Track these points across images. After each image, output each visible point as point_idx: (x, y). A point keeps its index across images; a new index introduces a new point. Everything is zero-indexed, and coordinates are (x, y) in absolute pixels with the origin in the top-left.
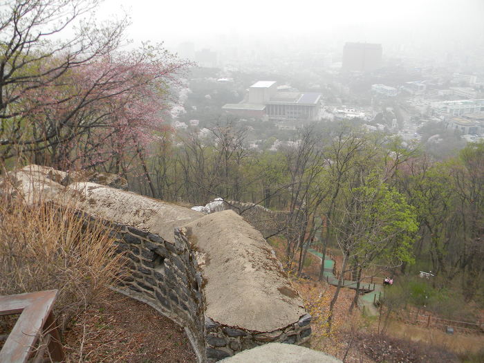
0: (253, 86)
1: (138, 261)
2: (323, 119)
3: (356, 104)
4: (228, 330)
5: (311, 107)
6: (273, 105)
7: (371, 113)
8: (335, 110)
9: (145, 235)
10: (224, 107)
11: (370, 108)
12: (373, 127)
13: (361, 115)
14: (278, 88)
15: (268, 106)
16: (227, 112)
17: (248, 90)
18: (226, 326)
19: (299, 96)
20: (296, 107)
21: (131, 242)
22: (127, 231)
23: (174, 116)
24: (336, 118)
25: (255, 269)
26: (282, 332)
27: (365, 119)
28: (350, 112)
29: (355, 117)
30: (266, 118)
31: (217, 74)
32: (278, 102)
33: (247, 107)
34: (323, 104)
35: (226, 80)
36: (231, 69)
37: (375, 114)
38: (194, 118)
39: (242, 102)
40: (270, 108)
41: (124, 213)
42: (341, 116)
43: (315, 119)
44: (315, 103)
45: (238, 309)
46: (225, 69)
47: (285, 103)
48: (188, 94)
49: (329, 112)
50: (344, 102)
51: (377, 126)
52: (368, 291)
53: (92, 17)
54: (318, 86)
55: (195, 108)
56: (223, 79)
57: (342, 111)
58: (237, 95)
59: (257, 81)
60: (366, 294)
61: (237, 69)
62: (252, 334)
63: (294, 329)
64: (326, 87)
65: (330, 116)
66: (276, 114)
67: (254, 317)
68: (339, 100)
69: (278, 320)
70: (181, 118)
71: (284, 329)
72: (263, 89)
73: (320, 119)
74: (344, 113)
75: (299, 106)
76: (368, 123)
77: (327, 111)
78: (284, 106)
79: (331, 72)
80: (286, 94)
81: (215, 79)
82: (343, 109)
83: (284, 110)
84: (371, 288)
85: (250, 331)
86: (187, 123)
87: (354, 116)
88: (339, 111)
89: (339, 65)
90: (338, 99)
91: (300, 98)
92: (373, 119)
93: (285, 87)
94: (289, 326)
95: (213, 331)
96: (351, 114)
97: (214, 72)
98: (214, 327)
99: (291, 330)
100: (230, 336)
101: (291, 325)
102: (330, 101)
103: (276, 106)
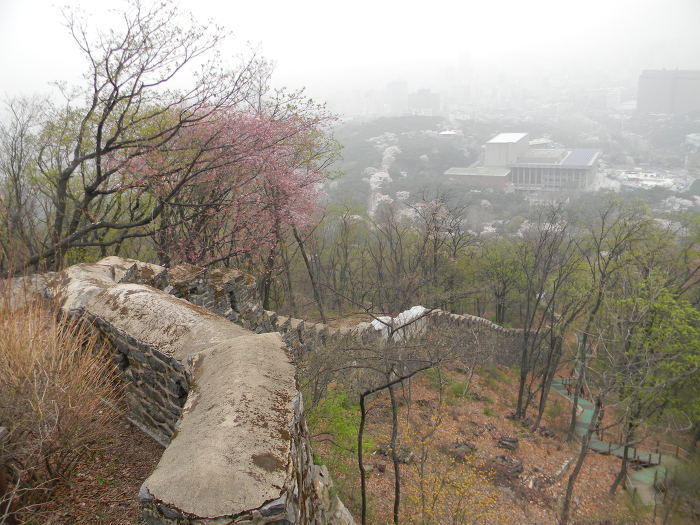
0: (492, 141)
1: (166, 396)
2: (602, 189)
3: (658, 165)
4: (163, 508)
5: (581, 172)
6: (521, 169)
7: (685, 179)
8: (623, 175)
9: (169, 360)
10: (446, 173)
11: (684, 172)
12: (686, 202)
13: (667, 182)
14: (531, 143)
15: (514, 169)
16: (451, 179)
17: (484, 146)
18: (161, 502)
19: (563, 155)
20: (558, 171)
21: (156, 369)
22: (151, 353)
23: (374, 186)
24: (623, 187)
25: (236, 424)
26: (231, 520)
27: (674, 189)
28: (648, 178)
29: (656, 186)
30: (511, 188)
31: (439, 125)
32: (530, 164)
33: (482, 171)
34: (603, 165)
35: (452, 132)
36: (461, 117)
37: (691, 180)
38: (403, 188)
39: (475, 164)
40: (517, 173)
41: (154, 328)
42: (633, 184)
43: (588, 189)
44: (590, 164)
45: (182, 479)
46: (451, 117)
47: (542, 165)
48: (396, 155)
49: (614, 179)
50: (638, 162)
51: (694, 200)
52: (647, 465)
53: (217, 59)
54: (597, 138)
55: (404, 174)
56: (448, 132)
57: (634, 176)
58: (467, 154)
59: (499, 133)
60: (645, 470)
61: (469, 118)
62: (189, 519)
63: (251, 519)
64: (609, 140)
65: (614, 185)
66: (527, 182)
67: (197, 494)
68: (630, 159)
69: (228, 503)
70: (385, 188)
71: (236, 516)
72: (507, 145)
73: (597, 189)
74: (638, 180)
75: (564, 169)
76: (678, 195)
77: (609, 176)
78: (539, 169)
79: (617, 116)
80: (542, 152)
81: (436, 132)
82: (636, 173)
83: (539, 177)
84: (655, 460)
85: (186, 513)
86: (393, 196)
87: (654, 184)
88: (630, 176)
89: (632, 105)
90: (628, 158)
91: (564, 157)
92: (688, 189)
93: (542, 141)
94: (243, 513)
95: (148, 507)
96: (649, 181)
97: (435, 122)
98: (150, 501)
99: (246, 519)
100: (166, 518)
101: (248, 512)
102: (615, 161)
103: (527, 169)
